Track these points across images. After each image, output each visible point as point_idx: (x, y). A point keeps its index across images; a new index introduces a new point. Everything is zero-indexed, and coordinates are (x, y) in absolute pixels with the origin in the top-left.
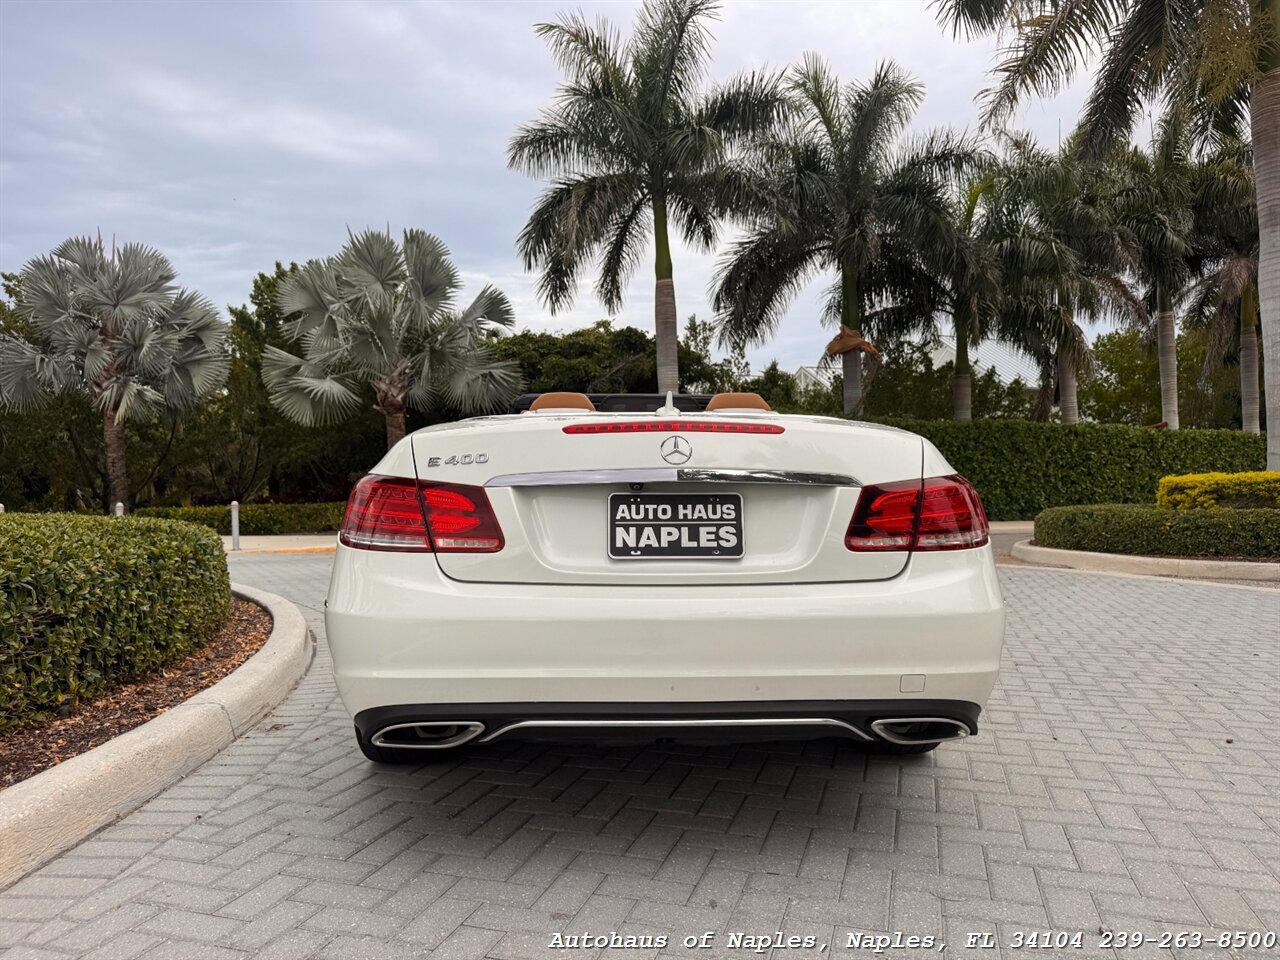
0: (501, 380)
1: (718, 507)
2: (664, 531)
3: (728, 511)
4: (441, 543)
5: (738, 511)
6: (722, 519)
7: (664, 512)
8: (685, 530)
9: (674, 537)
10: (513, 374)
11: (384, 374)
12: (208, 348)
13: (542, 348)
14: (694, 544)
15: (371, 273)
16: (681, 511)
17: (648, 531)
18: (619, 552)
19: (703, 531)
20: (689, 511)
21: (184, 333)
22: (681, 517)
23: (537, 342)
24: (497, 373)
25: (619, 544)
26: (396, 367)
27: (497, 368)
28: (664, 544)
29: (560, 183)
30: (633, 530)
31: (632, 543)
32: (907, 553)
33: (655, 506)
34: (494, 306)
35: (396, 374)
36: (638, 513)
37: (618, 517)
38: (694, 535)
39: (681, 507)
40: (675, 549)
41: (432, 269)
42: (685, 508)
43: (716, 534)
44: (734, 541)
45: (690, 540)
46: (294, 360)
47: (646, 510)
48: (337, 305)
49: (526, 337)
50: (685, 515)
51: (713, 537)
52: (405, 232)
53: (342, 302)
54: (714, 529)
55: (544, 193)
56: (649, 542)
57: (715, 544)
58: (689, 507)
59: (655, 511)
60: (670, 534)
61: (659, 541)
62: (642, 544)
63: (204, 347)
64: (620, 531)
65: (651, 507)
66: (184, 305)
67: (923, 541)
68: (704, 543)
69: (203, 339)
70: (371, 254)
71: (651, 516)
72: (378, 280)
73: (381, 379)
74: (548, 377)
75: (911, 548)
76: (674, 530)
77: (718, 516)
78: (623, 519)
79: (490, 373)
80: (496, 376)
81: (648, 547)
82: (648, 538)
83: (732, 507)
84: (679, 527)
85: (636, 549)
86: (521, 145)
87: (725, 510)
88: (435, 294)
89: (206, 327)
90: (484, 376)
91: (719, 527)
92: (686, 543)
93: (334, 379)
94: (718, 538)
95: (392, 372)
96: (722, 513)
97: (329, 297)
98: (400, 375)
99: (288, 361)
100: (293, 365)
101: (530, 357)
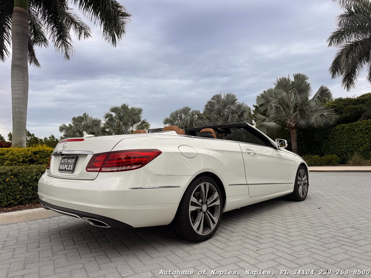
0: (327, 116)
8: (67, 165)
10: (331, 113)
11: (289, 118)
12: (245, 117)
13: (346, 103)
15: (283, 90)
17: (64, 165)
20: (69, 161)
21: (239, 114)
23: (344, 101)
24: (325, 114)
26: (292, 116)
27: (325, 112)
29: (344, 47)
30: (62, 165)
32: (98, 173)
34: (324, 93)
35: (292, 118)
37: (61, 162)
41: (301, 85)
45: (67, 168)
46: (264, 117)
48: (274, 101)
49: (340, 100)
52: (294, 75)
53: (277, 99)
55: (337, 52)
63: (244, 116)
66: (240, 107)
69: (244, 115)
70: (283, 84)
72: (285, 91)
73: (287, 120)
74: (345, 113)
75: (100, 171)
77: (72, 162)
79: (323, 114)
80: (325, 115)
86: (332, 38)
88: (302, 92)
89: (244, 111)
90: (320, 115)
91: (71, 165)
93: (273, 121)
95: (291, 117)
97: (272, 99)
98: (294, 118)
99: (262, 118)
100: (264, 119)
101: (340, 107)
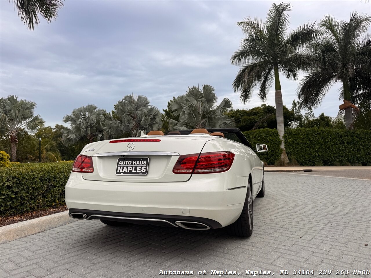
0: (229, 124)
1: (143, 161)
2: (129, 168)
3: (145, 162)
4: (83, 170)
6: (143, 165)
7: (130, 163)
8: (134, 168)
9: (131, 170)
10: (232, 122)
11: (197, 124)
12: (157, 120)
13: (242, 114)
14: (135, 171)
15: (193, 98)
16: (134, 162)
17: (125, 168)
18: (118, 173)
19: (138, 168)
20: (135, 163)
21: (151, 117)
22: (133, 164)
23: (241, 112)
24: (227, 122)
25: (118, 171)
26: (201, 122)
27: (228, 121)
28: (128, 171)
29: (245, 66)
30: (122, 167)
31: (121, 171)
32: (191, 174)
33: (128, 161)
34: (227, 103)
35: (200, 124)
36: (124, 163)
37: (119, 164)
38: (136, 169)
39: (134, 161)
40: (131, 172)
41: (209, 95)
42: (135, 162)
43: (141, 169)
44: (145, 170)
45: (134, 170)
46: (176, 122)
47: (126, 162)
48: (186, 107)
49: (238, 111)
50: (135, 164)
51: (140, 169)
52: (203, 85)
53: (187, 106)
54: (140, 167)
55: (240, 70)
56: (125, 171)
57: (140, 171)
58: (136, 161)
59: (128, 162)
60: (130, 168)
62: (123, 171)
63: (156, 120)
64: (119, 167)
65: (127, 161)
66: (152, 110)
67: (196, 171)
68: (138, 171)
69: (156, 118)
70: (193, 93)
71: (127, 164)
72: (195, 99)
73: (197, 126)
74: (242, 122)
75: (193, 173)
76: (131, 168)
77: (142, 164)
78: (120, 165)
79: (226, 122)
80: (227, 123)
81: (125, 172)
82: (125, 170)
83: (146, 161)
85: (122, 172)
86: (234, 57)
87: (144, 162)
88: (210, 101)
89: (156, 115)
90: (224, 123)
91: (142, 167)
92: (133, 171)
93: (185, 126)
94: (141, 170)
95: (200, 123)
96: (143, 163)
97: (184, 105)
98: (202, 124)
99: (175, 122)
100: (176, 123)
101: (238, 117)
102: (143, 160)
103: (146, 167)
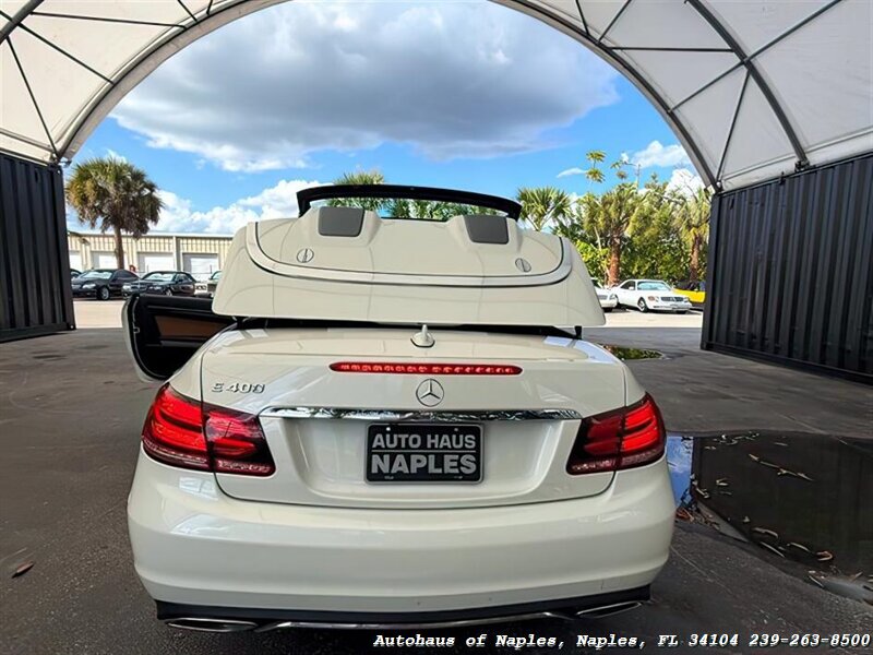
1: (461, 436)
2: (414, 458)
3: (470, 439)
4: (221, 463)
5: (478, 441)
6: (464, 448)
7: (415, 441)
8: (432, 458)
9: (422, 465)
14: (440, 471)
16: (429, 441)
17: (400, 458)
18: (374, 477)
19: (447, 458)
20: (436, 441)
22: (429, 446)
25: (375, 470)
28: (414, 470)
30: (387, 457)
31: (385, 469)
32: (612, 473)
33: (407, 436)
36: (392, 442)
37: (374, 446)
38: (439, 463)
39: (429, 437)
40: (423, 476)
42: (433, 438)
43: (459, 461)
44: (473, 467)
45: (436, 467)
47: (399, 440)
50: (433, 444)
51: (455, 464)
54: (457, 457)
56: (400, 469)
57: (457, 471)
58: (437, 436)
59: (407, 440)
60: (419, 461)
61: (409, 469)
62: (394, 471)
64: (376, 459)
65: (403, 437)
68: (447, 470)
71: (403, 445)
75: (614, 469)
76: (423, 458)
77: (461, 445)
78: (379, 447)
81: (400, 472)
82: (400, 465)
83: (473, 437)
84: (426, 455)
85: (390, 474)
87: (467, 441)
91: (461, 455)
92: (432, 469)
94: (460, 465)
96: (464, 442)
102: (465, 431)
103: (477, 455)
